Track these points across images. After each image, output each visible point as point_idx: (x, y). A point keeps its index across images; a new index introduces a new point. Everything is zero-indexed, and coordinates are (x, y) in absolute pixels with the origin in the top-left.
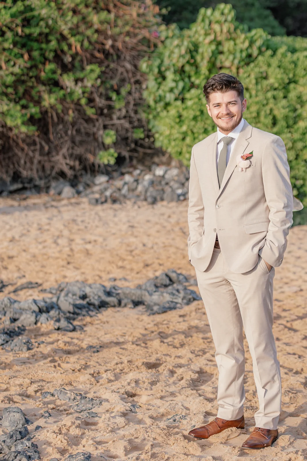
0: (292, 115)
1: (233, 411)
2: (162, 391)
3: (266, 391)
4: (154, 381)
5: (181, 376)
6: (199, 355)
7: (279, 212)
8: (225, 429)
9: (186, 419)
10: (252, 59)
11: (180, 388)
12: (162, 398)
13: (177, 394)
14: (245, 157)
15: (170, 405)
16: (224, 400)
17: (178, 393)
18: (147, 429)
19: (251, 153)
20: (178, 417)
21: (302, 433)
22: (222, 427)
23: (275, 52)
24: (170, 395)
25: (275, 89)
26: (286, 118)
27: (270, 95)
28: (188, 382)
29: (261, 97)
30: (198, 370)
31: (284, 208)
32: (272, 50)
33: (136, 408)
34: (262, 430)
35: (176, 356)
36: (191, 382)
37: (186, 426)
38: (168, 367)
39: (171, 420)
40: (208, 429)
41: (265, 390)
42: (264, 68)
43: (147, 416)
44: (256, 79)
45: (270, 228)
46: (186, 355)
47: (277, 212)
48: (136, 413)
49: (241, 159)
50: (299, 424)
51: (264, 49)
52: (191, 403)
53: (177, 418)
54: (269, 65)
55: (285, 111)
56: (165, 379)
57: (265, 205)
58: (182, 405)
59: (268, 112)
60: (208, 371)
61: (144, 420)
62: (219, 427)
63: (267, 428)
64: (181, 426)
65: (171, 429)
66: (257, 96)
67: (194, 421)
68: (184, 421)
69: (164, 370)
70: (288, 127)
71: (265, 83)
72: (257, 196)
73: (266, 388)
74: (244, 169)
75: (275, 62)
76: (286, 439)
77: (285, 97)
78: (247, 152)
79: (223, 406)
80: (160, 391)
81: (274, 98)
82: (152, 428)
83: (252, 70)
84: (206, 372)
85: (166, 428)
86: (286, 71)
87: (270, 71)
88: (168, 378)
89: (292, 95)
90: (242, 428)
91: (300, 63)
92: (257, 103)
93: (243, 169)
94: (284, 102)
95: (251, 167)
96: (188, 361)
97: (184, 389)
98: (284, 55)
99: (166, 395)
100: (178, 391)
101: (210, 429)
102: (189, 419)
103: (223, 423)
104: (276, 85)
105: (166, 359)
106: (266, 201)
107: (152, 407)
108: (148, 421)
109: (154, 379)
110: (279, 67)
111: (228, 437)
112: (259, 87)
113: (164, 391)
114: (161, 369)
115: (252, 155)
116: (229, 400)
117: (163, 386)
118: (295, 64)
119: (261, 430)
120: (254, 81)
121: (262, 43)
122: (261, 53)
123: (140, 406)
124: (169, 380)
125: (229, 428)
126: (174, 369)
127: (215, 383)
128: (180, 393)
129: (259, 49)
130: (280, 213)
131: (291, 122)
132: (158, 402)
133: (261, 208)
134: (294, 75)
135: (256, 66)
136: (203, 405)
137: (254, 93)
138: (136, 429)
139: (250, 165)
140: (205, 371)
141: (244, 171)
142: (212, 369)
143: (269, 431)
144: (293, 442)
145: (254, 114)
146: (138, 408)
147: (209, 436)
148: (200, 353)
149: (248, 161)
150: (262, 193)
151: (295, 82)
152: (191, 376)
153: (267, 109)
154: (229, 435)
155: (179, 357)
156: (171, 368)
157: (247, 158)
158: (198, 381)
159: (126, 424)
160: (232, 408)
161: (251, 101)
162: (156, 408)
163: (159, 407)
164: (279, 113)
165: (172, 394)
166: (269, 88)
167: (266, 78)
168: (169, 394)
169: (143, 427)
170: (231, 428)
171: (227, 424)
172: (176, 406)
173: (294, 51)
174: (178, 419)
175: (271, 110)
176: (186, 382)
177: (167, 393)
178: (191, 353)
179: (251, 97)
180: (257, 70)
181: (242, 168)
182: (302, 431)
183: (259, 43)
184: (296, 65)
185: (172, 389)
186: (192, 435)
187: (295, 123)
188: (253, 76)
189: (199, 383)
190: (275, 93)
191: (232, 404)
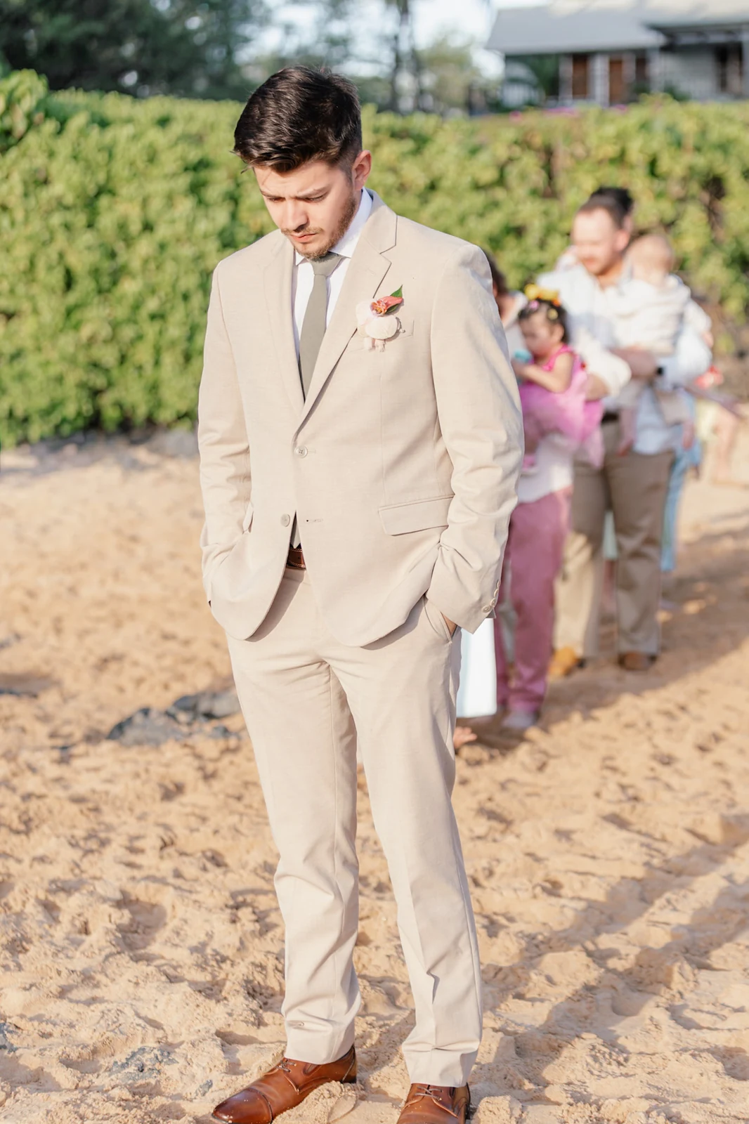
0: (107, 265)
1: (333, 1037)
2: (59, 973)
3: (437, 980)
4: (14, 940)
5: (82, 919)
6: (92, 851)
7: (480, 468)
8: (312, 1089)
9: (173, 1061)
10: (12, 140)
11: (101, 959)
12: (63, 993)
13: (99, 977)
14: (383, 308)
15: (102, 1017)
16: (304, 1008)
17: (100, 973)
18: (78, 1106)
19: (398, 294)
20: (147, 1056)
21: (520, 1081)
22: (305, 1086)
23: (63, 123)
24: (83, 981)
25: (67, 208)
26: (95, 273)
27: (56, 219)
28: (112, 937)
29: (36, 225)
30: (118, 896)
31: (496, 456)
32: (57, 119)
33: (8, 1035)
34: (437, 1091)
35: (34, 859)
36: (119, 935)
37: (181, 1084)
38: (32, 893)
39: (132, 1069)
40: (268, 1095)
41: (433, 980)
42: (40, 161)
43: (55, 1061)
44: (25, 183)
45: (452, 516)
46: (57, 853)
47: (473, 470)
48: (13, 1050)
49: (370, 313)
50: (498, 1052)
51: (38, 116)
52: (161, 1006)
53: (147, 1059)
54: (51, 154)
55: (93, 258)
56: (39, 931)
57: (440, 449)
58: (138, 1015)
59: (54, 256)
60: (143, 898)
61: (49, 1075)
62: (297, 1087)
63: (449, 1084)
64: (163, 1083)
65: (145, 1099)
66: (26, 220)
67: (198, 1065)
68: (166, 1067)
69: (24, 903)
70: (100, 291)
71: (46, 194)
72: (417, 420)
73: (435, 972)
74: (379, 343)
75: (64, 147)
76: (503, 1112)
77: (90, 225)
78: (386, 292)
79: (298, 1025)
80: (54, 974)
81: (67, 227)
82: (89, 1101)
83: (15, 163)
84: (137, 900)
85: (130, 1097)
86: (89, 167)
87: (54, 168)
88: (46, 926)
89: (107, 221)
90: (351, 1080)
91: (119, 151)
92: (29, 238)
93: (377, 342)
94: (87, 238)
95: (401, 335)
96: (72, 870)
97: (111, 959)
98: (83, 133)
99: (71, 982)
100: (100, 969)
101: (271, 1093)
102: (182, 1062)
103: (304, 1071)
104: (69, 199)
105: (8, 868)
106: (440, 435)
107: (50, 1026)
108: (64, 1077)
109: (12, 935)
110: (75, 157)
111: (330, 1114)
112: (32, 201)
113: (65, 972)
114: (15, 900)
115: (402, 301)
116: (318, 1008)
117: (49, 953)
118: (110, 152)
119: (435, 1093)
120: (19, 189)
121: (34, 103)
122: (31, 125)
123: (17, 1027)
124: (52, 931)
125: (321, 1087)
126: (51, 898)
127: (182, 933)
128: (103, 972)
129: (29, 116)
130: (483, 470)
131: (105, 281)
132: (63, 1009)
133: (429, 454)
134: (109, 178)
135: (24, 155)
136: (200, 1010)
137: (19, 215)
138: (48, 1112)
139: (398, 332)
140: (133, 898)
141: (380, 347)
142: (151, 891)
143: (452, 1091)
144: (521, 1116)
145: (23, 264)
146: (11, 1032)
147: (273, 1118)
148: (93, 844)
149: (392, 317)
150: (431, 411)
151: (112, 193)
152: (110, 916)
153: (53, 252)
154: (332, 1108)
155: (42, 860)
156: (42, 896)
157: (390, 310)
158: (133, 929)
159: (8, 1096)
160: (328, 1029)
161: (14, 233)
162: (66, 1031)
163: (71, 1026)
164: (80, 261)
165: (87, 978)
166: (54, 203)
167: (46, 182)
168: (79, 980)
169: (66, 1103)
170: (326, 1085)
171: (315, 1076)
172: (122, 1020)
173: (104, 124)
174: (149, 1064)
175: (61, 256)
176: (108, 938)
177: (74, 976)
178: (69, 847)
179: (13, 223)
180: (25, 165)
181: (374, 340)
182: (520, 1076)
183: (27, 104)
184: (111, 155)
185: (80, 962)
186: (225, 1117)
187: (115, 283)
188: (16, 179)
189: (136, 935)
190: (69, 216)
191: (326, 1018)
